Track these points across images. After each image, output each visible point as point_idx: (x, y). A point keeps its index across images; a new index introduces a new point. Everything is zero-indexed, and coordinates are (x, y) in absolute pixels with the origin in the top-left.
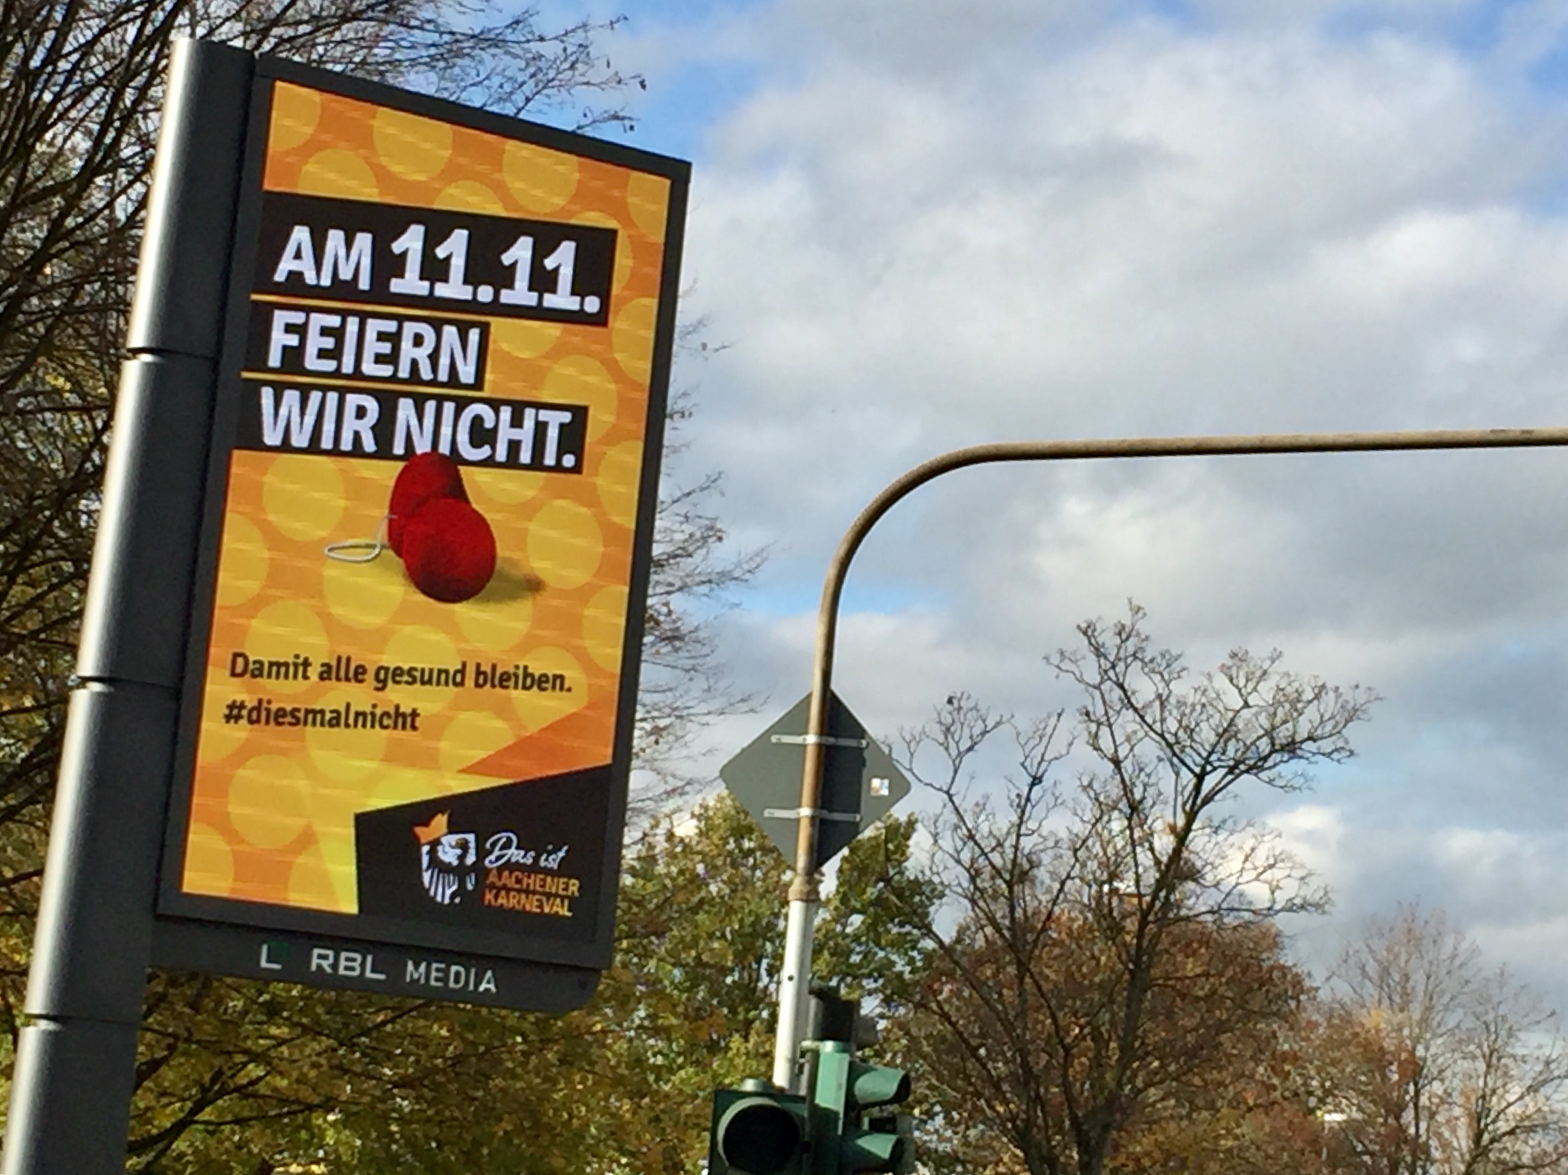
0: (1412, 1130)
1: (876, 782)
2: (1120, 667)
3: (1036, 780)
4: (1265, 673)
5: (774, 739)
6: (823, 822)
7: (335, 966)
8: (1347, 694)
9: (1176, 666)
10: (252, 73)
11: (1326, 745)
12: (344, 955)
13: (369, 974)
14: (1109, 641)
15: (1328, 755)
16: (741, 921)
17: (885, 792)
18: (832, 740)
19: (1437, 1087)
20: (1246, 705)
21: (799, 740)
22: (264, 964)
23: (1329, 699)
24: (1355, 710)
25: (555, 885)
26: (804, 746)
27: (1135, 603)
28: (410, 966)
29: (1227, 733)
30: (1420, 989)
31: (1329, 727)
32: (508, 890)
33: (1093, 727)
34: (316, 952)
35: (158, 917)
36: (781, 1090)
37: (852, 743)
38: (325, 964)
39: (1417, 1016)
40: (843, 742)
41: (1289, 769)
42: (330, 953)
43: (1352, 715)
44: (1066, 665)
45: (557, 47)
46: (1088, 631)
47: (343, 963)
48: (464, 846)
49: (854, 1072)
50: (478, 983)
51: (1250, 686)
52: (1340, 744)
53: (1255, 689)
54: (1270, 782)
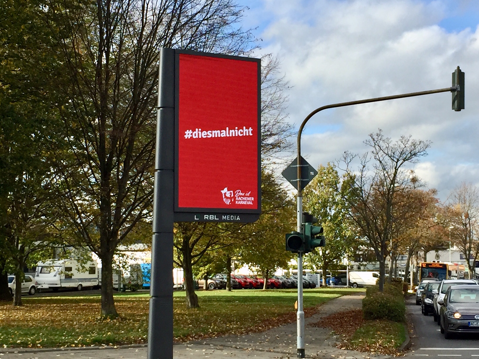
0: (469, 228)
1: (311, 173)
2: (378, 142)
3: (364, 166)
4: (409, 140)
5: (291, 166)
6: (302, 181)
7: (209, 218)
8: (426, 143)
9: (390, 141)
10: (175, 53)
11: (422, 153)
12: (210, 216)
13: (215, 219)
14: (375, 137)
15: (422, 155)
16: (322, 200)
17: (313, 174)
18: (302, 165)
19: (474, 219)
20: (405, 147)
21: (296, 166)
22: (195, 219)
23: (422, 144)
24: (427, 145)
25: (249, 199)
26: (297, 167)
27: (380, 129)
28: (223, 217)
29: (401, 153)
30: (468, 199)
31: (422, 150)
32: (240, 201)
33: (375, 155)
34: (205, 216)
35: (174, 212)
36: (299, 233)
37: (306, 166)
38: (207, 218)
39: (468, 205)
40: (304, 166)
41: (414, 158)
42: (208, 216)
43: (427, 146)
44: (368, 143)
45: (246, 34)
46: (371, 136)
47: (210, 217)
48: (231, 193)
49: (312, 228)
50: (236, 219)
51: (406, 143)
52: (425, 152)
53: (407, 143)
54: (411, 162)
